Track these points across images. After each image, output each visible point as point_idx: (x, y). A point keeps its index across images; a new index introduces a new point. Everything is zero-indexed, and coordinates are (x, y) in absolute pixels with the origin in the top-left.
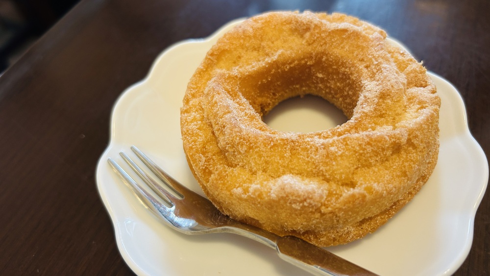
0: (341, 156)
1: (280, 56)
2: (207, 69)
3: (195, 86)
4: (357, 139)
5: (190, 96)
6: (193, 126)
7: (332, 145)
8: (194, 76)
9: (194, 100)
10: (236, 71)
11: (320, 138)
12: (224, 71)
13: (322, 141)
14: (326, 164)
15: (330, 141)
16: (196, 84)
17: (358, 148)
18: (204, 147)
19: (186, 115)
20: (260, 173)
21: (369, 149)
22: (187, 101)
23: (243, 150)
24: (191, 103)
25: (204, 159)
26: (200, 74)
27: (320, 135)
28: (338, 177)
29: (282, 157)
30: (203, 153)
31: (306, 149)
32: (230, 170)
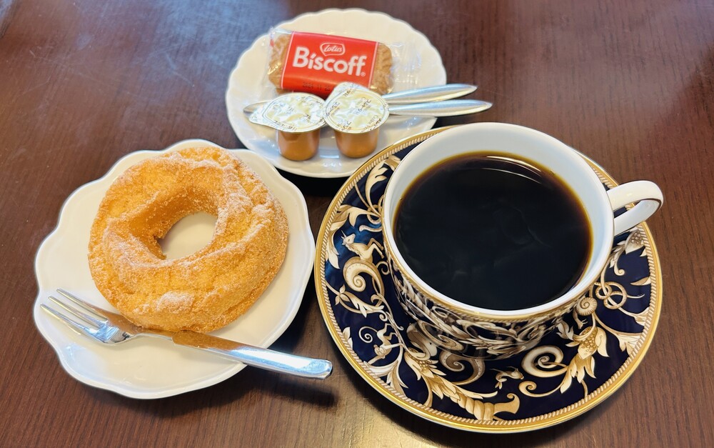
0: (202, 271)
1: (157, 196)
2: (102, 218)
3: (95, 235)
4: (211, 258)
5: (93, 244)
6: (98, 269)
7: (195, 265)
8: (93, 226)
9: (96, 247)
10: (124, 217)
11: (188, 261)
12: (115, 219)
13: (189, 263)
14: (192, 279)
15: (194, 262)
16: (96, 233)
17: (211, 264)
18: (110, 283)
19: (92, 260)
20: (150, 294)
21: (220, 263)
22: (91, 248)
23: (135, 281)
24: (94, 249)
25: (110, 292)
26: (97, 223)
27: (188, 258)
28: (202, 286)
29: (164, 280)
30: (110, 288)
31: (179, 271)
32: (129, 296)
